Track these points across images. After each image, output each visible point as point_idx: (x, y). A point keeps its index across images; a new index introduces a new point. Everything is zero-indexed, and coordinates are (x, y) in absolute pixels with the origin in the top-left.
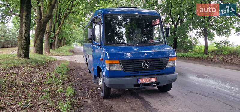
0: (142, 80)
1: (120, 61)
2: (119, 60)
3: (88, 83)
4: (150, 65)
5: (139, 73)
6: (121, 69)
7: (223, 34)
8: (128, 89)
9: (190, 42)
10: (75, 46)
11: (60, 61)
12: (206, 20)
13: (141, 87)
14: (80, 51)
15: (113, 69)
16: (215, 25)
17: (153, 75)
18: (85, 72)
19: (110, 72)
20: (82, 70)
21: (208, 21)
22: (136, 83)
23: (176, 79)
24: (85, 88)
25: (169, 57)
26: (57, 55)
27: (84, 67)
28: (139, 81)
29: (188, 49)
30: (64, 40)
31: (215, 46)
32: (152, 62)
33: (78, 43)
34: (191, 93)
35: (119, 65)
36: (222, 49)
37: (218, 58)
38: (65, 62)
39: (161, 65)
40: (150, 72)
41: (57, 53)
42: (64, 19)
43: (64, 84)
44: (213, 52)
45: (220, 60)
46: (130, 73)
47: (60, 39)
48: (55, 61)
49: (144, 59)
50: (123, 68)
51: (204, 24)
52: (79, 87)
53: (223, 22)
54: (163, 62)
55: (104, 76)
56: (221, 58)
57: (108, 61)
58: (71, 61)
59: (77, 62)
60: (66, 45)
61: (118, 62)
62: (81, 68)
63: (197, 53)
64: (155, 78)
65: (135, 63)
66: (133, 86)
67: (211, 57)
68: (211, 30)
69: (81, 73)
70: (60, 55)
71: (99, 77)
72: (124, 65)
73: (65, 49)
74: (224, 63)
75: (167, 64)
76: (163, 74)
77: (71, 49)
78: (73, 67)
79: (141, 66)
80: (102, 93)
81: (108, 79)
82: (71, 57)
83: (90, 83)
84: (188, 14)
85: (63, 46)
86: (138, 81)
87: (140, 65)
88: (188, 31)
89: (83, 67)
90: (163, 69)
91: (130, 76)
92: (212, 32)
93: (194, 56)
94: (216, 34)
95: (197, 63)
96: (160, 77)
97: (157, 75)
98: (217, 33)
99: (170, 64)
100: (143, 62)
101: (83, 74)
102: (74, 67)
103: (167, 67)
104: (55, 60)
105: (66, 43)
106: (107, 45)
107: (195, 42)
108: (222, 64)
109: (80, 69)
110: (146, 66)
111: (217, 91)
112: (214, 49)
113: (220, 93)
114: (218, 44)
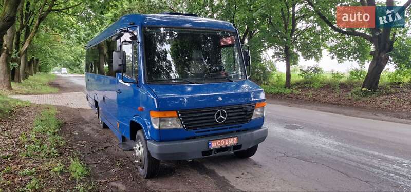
0: (215, 143)
1: (178, 112)
2: (176, 111)
3: (107, 150)
4: (228, 117)
5: (209, 131)
6: (179, 126)
7: (311, 56)
8: (191, 160)
9: (263, 69)
10: (56, 73)
11: (38, 106)
12: (289, 34)
13: (213, 155)
14: (71, 83)
15: (165, 126)
16: (300, 42)
17: (232, 132)
18: (95, 127)
19: (160, 131)
20: (88, 123)
21: (291, 35)
22: (205, 149)
23: (266, 137)
24: (103, 160)
25: (255, 102)
26: (28, 94)
27: (89, 117)
28: (211, 145)
29: (260, 79)
30: (37, 62)
31: (301, 75)
32: (231, 111)
33: (64, 67)
34: (285, 158)
35: (175, 118)
36: (310, 80)
37: (306, 94)
38: (48, 107)
39: (243, 116)
40: (227, 128)
41: (27, 90)
42: (39, 24)
43: (61, 154)
44: (298, 84)
45: (309, 97)
46: (196, 132)
47: (29, 60)
48: (29, 107)
49: (218, 107)
50: (183, 125)
51: (285, 39)
52: (91, 159)
53: (311, 38)
54: (247, 111)
55: (148, 139)
56: (311, 93)
57: (157, 112)
58: (59, 104)
59: (73, 107)
60: (40, 71)
61: (174, 114)
62: (84, 119)
63: (275, 86)
64: (235, 138)
65: (203, 114)
66: (201, 154)
67: (297, 92)
68: (295, 50)
69: (87, 130)
70: (33, 94)
71: (135, 141)
72: (186, 118)
73: (39, 81)
74: (315, 102)
75: (252, 114)
76: (246, 130)
77: (52, 80)
78: (67, 119)
79: (214, 118)
80: (143, 169)
81: (156, 145)
82: (57, 96)
83: (111, 150)
84: (262, 23)
85: (34, 75)
86: (209, 145)
87: (211, 117)
88: (260, 52)
89: (87, 117)
90: (247, 122)
91: (194, 138)
92: (297, 54)
93: (270, 91)
94: (300, 56)
95: (277, 104)
96: (243, 135)
97: (238, 131)
98: (302, 55)
99: (257, 113)
100: (216, 111)
101: (91, 132)
102: (69, 118)
103: (252, 118)
104: (27, 105)
105: (39, 67)
106: (150, 83)
107: (270, 68)
108: (313, 103)
109: (82, 120)
110: (221, 118)
111: (321, 151)
112: (299, 80)
113: (326, 154)
114: (305, 72)
